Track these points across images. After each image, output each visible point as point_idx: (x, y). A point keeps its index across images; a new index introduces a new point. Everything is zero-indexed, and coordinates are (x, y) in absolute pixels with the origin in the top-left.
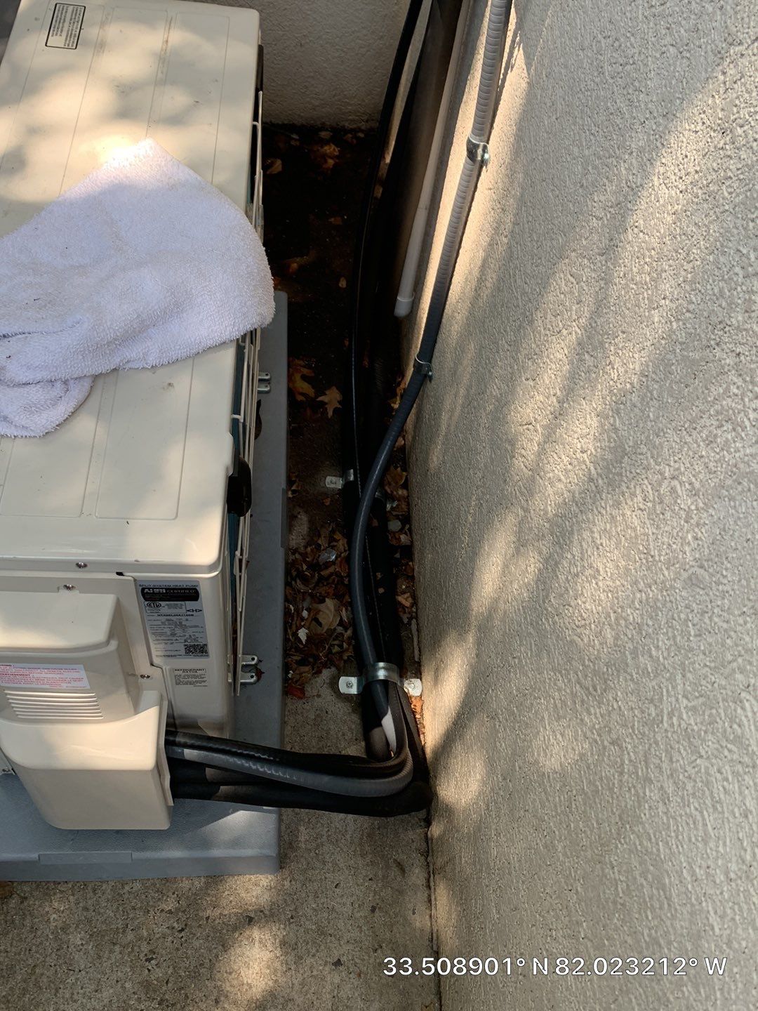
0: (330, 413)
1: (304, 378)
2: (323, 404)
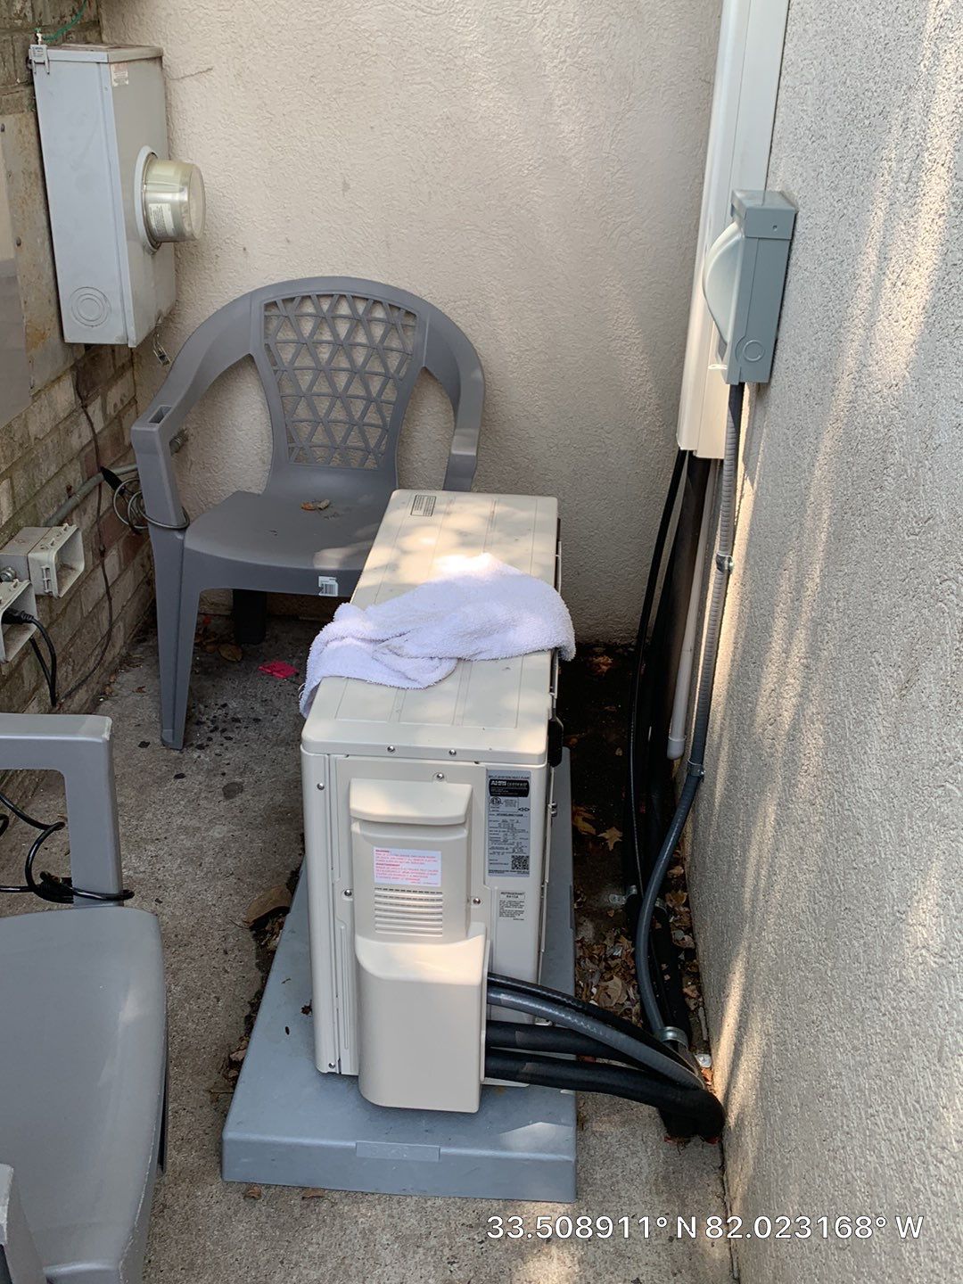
0: (611, 847)
1: (585, 820)
2: (604, 839)
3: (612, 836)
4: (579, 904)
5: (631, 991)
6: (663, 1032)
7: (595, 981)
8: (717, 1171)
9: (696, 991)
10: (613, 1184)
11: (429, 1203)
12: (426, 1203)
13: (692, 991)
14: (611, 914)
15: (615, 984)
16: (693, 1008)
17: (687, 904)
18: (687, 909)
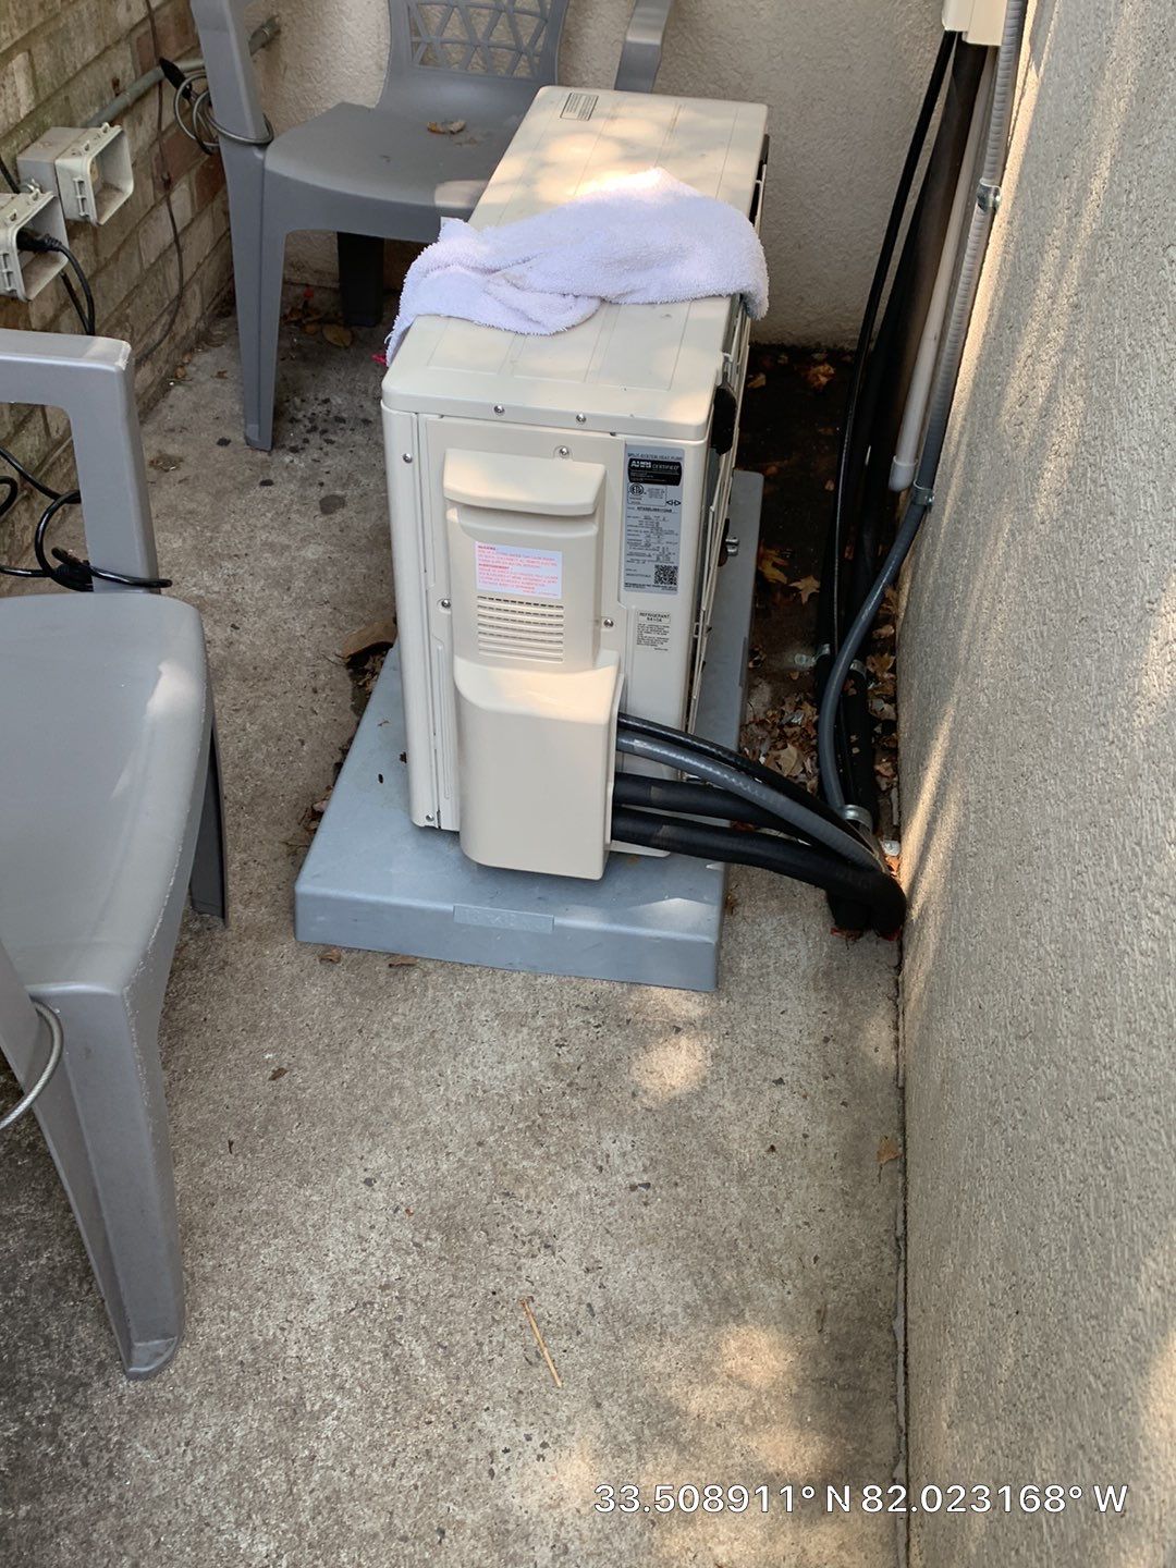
0: (805, 599)
1: (775, 565)
2: (796, 590)
3: (808, 586)
4: (755, 663)
5: (808, 763)
6: (843, 809)
7: (764, 749)
8: (893, 971)
9: (891, 770)
10: (762, 975)
11: (540, 980)
12: (536, 979)
13: (887, 769)
14: (795, 677)
15: (790, 755)
16: (884, 787)
17: (893, 670)
18: (892, 676)
